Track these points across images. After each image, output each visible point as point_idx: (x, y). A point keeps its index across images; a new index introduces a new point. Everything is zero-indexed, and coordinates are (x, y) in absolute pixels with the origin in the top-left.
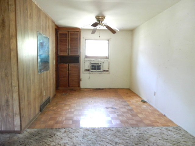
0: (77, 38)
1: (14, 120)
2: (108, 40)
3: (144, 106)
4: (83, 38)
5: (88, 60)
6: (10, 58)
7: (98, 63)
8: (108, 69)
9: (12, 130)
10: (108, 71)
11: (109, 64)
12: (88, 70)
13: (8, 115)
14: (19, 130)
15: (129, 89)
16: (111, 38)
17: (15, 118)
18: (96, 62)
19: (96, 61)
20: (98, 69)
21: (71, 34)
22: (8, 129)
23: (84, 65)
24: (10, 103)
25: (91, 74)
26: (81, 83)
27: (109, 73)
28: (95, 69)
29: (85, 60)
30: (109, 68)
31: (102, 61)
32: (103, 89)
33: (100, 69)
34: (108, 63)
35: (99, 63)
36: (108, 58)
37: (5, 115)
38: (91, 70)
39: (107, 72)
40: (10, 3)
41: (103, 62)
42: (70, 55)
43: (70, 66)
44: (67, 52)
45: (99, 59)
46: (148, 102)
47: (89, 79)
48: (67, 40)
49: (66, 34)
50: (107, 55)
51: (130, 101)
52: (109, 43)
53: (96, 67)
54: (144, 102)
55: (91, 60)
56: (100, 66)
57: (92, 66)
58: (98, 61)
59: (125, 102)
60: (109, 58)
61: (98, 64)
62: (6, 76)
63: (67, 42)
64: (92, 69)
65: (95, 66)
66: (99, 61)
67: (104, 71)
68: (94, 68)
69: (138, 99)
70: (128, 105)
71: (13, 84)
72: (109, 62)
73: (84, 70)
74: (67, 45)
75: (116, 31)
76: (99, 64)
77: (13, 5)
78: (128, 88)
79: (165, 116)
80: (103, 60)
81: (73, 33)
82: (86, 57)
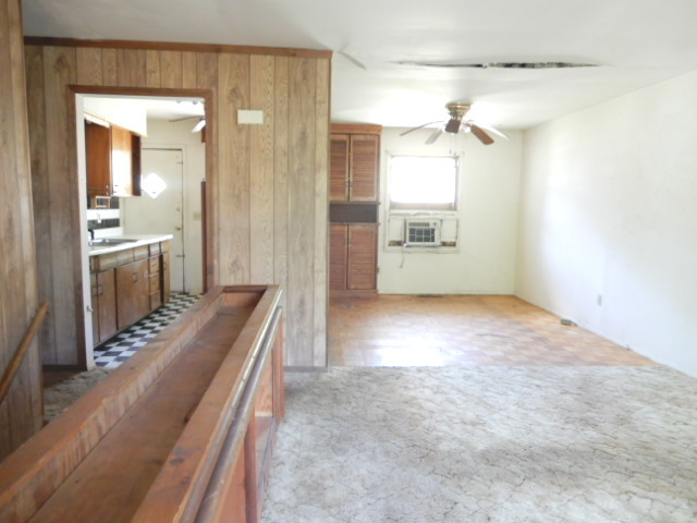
0: (373, 153)
1: (312, 344)
2: (456, 158)
3: (571, 332)
4: (386, 151)
5: (400, 215)
6: (313, 211)
7: (426, 221)
8: (453, 240)
9: (308, 365)
10: (454, 245)
11: (457, 226)
12: (399, 244)
13: (301, 333)
14: (323, 365)
15: (513, 297)
16: (464, 153)
17: (316, 339)
18: (422, 219)
19: (421, 217)
20: (427, 240)
21: (357, 143)
22: (300, 364)
23: (390, 227)
24: (308, 306)
25: (406, 255)
26: (380, 277)
27: (457, 252)
28: (420, 240)
29: (390, 215)
30: (457, 237)
31: (439, 217)
32: (440, 296)
33: (433, 241)
34: (455, 223)
35: (431, 222)
36: (455, 209)
37: (295, 332)
38: (409, 243)
39: (452, 249)
40: (318, 98)
41: (441, 221)
42: (354, 199)
43: (353, 232)
44: (344, 192)
45: (431, 212)
46: (580, 324)
47: (401, 267)
48: (345, 158)
49: (344, 142)
50: (451, 200)
51: (529, 323)
52: (457, 168)
53: (421, 234)
54: (566, 323)
55: (409, 215)
56: (433, 230)
57: (412, 231)
58: (426, 217)
59: (518, 323)
60: (459, 208)
61: (428, 225)
62: (303, 249)
63: (344, 165)
64: (412, 239)
65: (420, 232)
66: (429, 217)
67: (444, 244)
68: (416, 236)
69: (548, 319)
70: (530, 330)
71: (317, 267)
72: (458, 221)
73: (387, 243)
74: (344, 173)
75: (493, 137)
76: (431, 226)
77: (324, 102)
78: (510, 292)
79: (628, 349)
80: (441, 214)
81: (361, 138)
82: (393, 206)
